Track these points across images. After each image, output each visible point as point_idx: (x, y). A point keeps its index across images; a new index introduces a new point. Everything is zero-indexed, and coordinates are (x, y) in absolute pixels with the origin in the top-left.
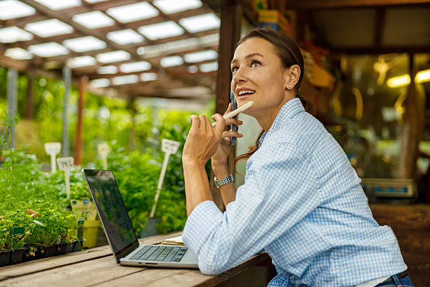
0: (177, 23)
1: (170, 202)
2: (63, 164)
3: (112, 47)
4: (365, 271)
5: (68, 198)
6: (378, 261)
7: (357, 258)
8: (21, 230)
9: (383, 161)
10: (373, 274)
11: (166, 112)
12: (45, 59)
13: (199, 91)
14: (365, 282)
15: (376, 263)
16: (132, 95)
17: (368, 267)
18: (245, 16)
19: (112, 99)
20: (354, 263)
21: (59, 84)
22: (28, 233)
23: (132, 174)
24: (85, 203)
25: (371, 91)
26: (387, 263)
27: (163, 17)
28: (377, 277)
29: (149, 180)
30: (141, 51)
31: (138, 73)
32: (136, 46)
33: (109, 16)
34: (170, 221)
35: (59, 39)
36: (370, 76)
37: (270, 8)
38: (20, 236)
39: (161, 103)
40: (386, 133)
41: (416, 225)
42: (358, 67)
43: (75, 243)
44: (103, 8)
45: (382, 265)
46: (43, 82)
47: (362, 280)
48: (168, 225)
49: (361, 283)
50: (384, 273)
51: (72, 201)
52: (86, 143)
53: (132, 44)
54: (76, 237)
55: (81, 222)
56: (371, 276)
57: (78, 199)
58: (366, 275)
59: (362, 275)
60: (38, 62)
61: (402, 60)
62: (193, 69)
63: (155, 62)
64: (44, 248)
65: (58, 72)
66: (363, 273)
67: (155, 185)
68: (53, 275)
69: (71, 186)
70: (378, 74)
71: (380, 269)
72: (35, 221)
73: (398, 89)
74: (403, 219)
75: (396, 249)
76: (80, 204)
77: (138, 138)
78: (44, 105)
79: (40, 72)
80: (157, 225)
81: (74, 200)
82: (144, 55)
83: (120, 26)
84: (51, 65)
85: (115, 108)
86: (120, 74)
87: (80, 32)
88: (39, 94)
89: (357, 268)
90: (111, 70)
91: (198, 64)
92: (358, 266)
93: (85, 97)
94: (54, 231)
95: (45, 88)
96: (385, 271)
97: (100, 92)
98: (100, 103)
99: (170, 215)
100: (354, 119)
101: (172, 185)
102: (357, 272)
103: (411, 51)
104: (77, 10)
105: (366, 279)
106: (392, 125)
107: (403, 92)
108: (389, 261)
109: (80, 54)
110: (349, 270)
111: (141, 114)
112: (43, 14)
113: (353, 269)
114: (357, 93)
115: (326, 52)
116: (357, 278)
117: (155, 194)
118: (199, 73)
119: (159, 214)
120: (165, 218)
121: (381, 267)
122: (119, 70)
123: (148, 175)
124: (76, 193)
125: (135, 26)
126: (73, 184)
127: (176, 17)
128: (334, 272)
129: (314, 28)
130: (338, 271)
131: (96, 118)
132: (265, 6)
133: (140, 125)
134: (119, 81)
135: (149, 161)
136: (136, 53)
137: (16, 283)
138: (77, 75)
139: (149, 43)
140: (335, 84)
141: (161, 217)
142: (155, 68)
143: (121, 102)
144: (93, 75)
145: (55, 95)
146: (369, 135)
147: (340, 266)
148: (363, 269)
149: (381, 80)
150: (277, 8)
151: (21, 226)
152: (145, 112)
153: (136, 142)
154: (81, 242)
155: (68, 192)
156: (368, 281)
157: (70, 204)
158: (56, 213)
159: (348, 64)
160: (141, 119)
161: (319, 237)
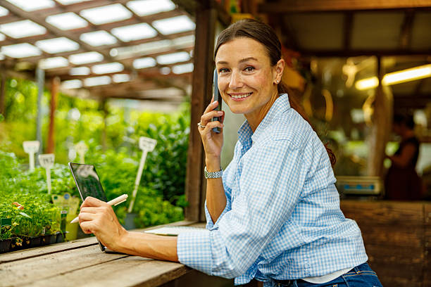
0: (150, 24)
1: (147, 198)
2: (44, 160)
3: (85, 48)
4: (331, 263)
5: (49, 193)
6: (343, 254)
7: (324, 251)
8: (9, 222)
9: (352, 161)
10: (338, 265)
11: (138, 113)
12: (16, 60)
13: (171, 92)
14: (331, 273)
15: (342, 256)
16: (104, 97)
17: (334, 259)
18: (220, 19)
19: (83, 99)
20: (321, 255)
21: (30, 85)
22: (15, 224)
23: (109, 171)
24: (66, 198)
25: (340, 93)
26: (351, 255)
27: (136, 19)
28: (342, 268)
29: (127, 177)
30: (114, 53)
31: (110, 75)
32: (109, 48)
33: (82, 17)
34: (148, 216)
35: (31, 40)
36: (339, 78)
37: (242, 12)
38: (8, 227)
39: (133, 105)
40: (355, 134)
41: (382, 219)
42: (327, 69)
43: (58, 235)
44: (76, 9)
45: (347, 257)
46: (14, 83)
47: (328, 271)
48: (145, 219)
49: (327, 274)
50: (348, 264)
51: (53, 196)
52: (57, 144)
53: (105, 45)
54: (59, 229)
55: (64, 216)
56: (337, 267)
57: (59, 194)
58: (331, 266)
59: (328, 267)
60: (9, 63)
61: (370, 62)
62: (165, 71)
63: (128, 63)
64: (30, 239)
65: (31, 73)
66: (329, 265)
67: (133, 181)
68: (44, 260)
69: (52, 182)
70: (346, 77)
71: (345, 261)
72: (21, 213)
73: (366, 91)
74: (369, 214)
75: (360, 241)
76: (61, 198)
77: (110, 140)
78: (15, 106)
79: (11, 73)
80: (136, 220)
81: (56, 195)
82: (117, 56)
83: (94, 28)
84: (23, 66)
85: (87, 109)
86: (92, 75)
87: (52, 33)
88: (10, 95)
89: (323, 260)
90: (83, 71)
91: (170, 66)
92: (325, 258)
93: (57, 99)
94: (39, 222)
95: (16, 89)
96: (350, 262)
97: (72, 93)
98: (72, 104)
99: (148, 210)
100: (323, 120)
101: (148, 182)
102: (324, 264)
103: (379, 54)
104: (50, 11)
105: (332, 270)
106: (361, 126)
107: (371, 94)
108: (353, 253)
109: (52, 56)
110: (317, 261)
111: (113, 115)
112: (16, 15)
113: (320, 261)
114: (327, 95)
115: (296, 54)
116: (323, 269)
117: (133, 189)
118: (172, 74)
119: (136, 209)
120: (142, 213)
121: (346, 259)
122: (91, 71)
123: (126, 171)
124: (57, 188)
125: (108, 27)
126: (54, 180)
127: (149, 20)
128: (302, 263)
129: (285, 32)
130: (306, 262)
131: (67, 120)
132: (238, 9)
133: (112, 126)
134: (91, 82)
135: (125, 160)
136: (109, 54)
137: (10, 266)
138: (50, 76)
139: (122, 44)
140: (306, 86)
141: (138, 212)
142: (128, 70)
143: (93, 104)
144: (65, 76)
145: (27, 96)
146: (339, 136)
147: (307, 257)
148: (329, 261)
149: (349, 82)
150: (249, 12)
151: (8, 217)
152: (117, 114)
153: (108, 143)
154: (65, 234)
155: (50, 188)
156: (334, 272)
157: (51, 198)
158: (41, 206)
159: (318, 66)
160: (113, 120)
161: (294, 234)
